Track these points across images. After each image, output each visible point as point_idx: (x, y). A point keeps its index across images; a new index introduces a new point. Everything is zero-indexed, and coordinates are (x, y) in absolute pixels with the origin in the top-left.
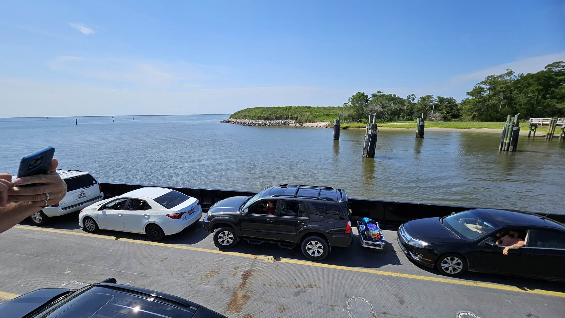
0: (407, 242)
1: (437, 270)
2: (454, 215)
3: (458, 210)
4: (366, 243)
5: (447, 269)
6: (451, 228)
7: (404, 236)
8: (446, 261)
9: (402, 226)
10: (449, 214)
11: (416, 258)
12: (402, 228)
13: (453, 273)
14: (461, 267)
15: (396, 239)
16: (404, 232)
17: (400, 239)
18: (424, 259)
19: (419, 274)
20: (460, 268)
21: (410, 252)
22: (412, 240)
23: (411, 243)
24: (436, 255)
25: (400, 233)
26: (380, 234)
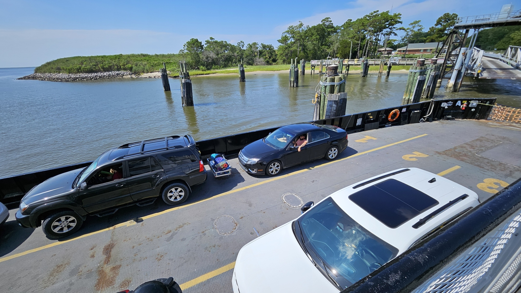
0: (246, 163)
1: (267, 175)
2: (270, 135)
3: (272, 130)
4: (218, 174)
5: (272, 172)
6: (271, 144)
7: (243, 159)
8: (271, 167)
9: (240, 152)
10: (268, 134)
11: (254, 172)
12: (241, 154)
13: (276, 173)
14: (279, 167)
15: (238, 164)
16: (243, 156)
17: (241, 162)
18: (258, 170)
19: (258, 182)
20: (279, 169)
21: (249, 169)
22: (249, 160)
23: (249, 163)
24: (265, 165)
25: (240, 157)
26: (226, 163)
